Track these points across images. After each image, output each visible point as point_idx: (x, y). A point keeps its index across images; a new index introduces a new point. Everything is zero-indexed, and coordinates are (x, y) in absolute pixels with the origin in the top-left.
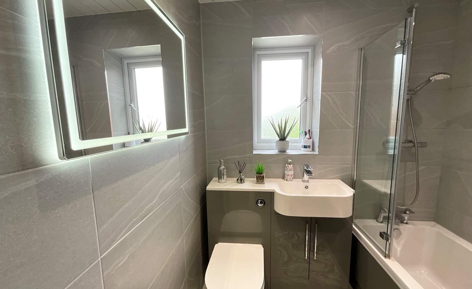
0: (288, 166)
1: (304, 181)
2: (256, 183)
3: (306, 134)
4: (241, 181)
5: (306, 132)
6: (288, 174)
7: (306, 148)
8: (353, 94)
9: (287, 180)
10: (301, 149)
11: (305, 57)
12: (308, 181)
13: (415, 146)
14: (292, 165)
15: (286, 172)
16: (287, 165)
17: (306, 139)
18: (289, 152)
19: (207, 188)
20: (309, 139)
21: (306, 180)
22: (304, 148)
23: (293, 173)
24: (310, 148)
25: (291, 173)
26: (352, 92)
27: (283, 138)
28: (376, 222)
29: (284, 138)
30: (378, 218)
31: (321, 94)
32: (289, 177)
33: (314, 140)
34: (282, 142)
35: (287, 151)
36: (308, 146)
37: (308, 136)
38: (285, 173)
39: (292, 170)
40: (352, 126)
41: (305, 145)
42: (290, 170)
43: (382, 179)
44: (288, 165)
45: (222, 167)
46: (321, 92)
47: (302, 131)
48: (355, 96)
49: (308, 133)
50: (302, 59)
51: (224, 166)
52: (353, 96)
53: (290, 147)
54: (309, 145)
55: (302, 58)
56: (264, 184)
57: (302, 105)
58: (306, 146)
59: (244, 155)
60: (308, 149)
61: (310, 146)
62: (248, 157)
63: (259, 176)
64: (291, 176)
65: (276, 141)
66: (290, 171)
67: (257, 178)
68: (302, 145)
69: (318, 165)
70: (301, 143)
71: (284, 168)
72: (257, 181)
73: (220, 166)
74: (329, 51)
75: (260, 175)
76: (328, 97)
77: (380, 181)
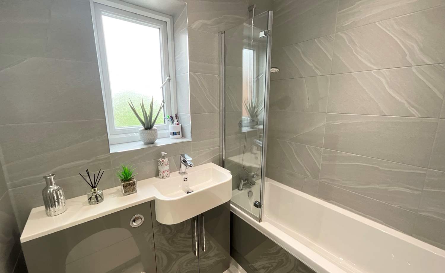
0: (163, 161)
1: (181, 173)
2: (124, 195)
3: (172, 119)
4: (98, 199)
5: (172, 116)
6: (163, 170)
7: (176, 135)
8: (217, 77)
9: (163, 177)
10: (169, 137)
11: (163, 27)
12: (185, 172)
13: (258, 124)
14: (167, 159)
15: (161, 168)
16: (160, 160)
17: (174, 125)
18: (160, 142)
19: (22, 238)
20: (177, 125)
21: (184, 172)
22: (174, 135)
23: (168, 168)
24: (180, 134)
25: (167, 168)
26: (216, 75)
27: (149, 126)
28: (239, 191)
29: (151, 126)
30: (239, 187)
31: (190, 74)
32: (165, 174)
33: (182, 125)
34: (148, 131)
35: (155, 142)
36: (178, 133)
37: (175, 121)
38: (159, 169)
39: (168, 164)
40: (218, 109)
41: (174, 132)
42: (166, 165)
43: (240, 154)
44: (163, 159)
45: (53, 188)
46: (189, 72)
47: (168, 116)
48: (218, 79)
49: (175, 118)
50: (159, 29)
51: (56, 184)
52: (217, 79)
53: (158, 136)
54: (178, 131)
55: (159, 27)
56: (136, 192)
57: (164, 87)
58: (176, 133)
59: (94, 159)
60: (179, 135)
61: (180, 132)
62: (102, 160)
63: (126, 184)
64: (168, 172)
65: (140, 130)
66: (166, 167)
67: (125, 186)
68: (170, 132)
69: (192, 153)
70: (169, 129)
71: (157, 164)
72: (126, 192)
73: (47, 187)
74: (194, 26)
75: (128, 182)
76: (196, 78)
77: (238, 156)
